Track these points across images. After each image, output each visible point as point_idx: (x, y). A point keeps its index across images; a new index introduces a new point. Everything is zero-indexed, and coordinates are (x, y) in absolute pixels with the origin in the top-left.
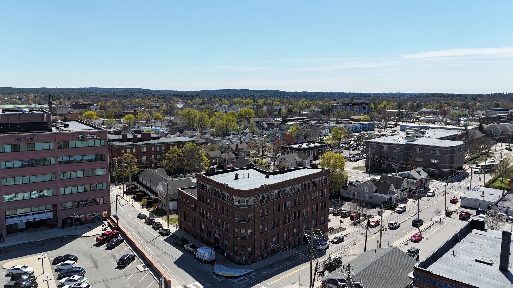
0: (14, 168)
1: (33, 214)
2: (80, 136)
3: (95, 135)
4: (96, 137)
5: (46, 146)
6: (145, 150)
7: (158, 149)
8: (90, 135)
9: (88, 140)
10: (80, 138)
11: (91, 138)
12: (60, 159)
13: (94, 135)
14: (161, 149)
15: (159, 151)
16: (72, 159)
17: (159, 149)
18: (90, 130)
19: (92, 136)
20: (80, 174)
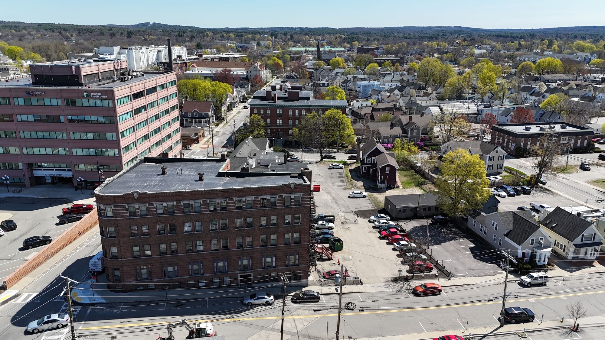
0: (28, 121)
1: (56, 170)
2: (85, 94)
3: (101, 94)
4: (102, 97)
5: (54, 102)
6: (281, 112)
7: (296, 113)
8: (95, 94)
9: (95, 99)
10: (85, 97)
11: (97, 97)
12: (69, 117)
13: (99, 94)
14: (300, 113)
15: (298, 115)
16: (81, 118)
17: (298, 113)
18: (96, 88)
19: (97, 95)
20: (90, 136)
